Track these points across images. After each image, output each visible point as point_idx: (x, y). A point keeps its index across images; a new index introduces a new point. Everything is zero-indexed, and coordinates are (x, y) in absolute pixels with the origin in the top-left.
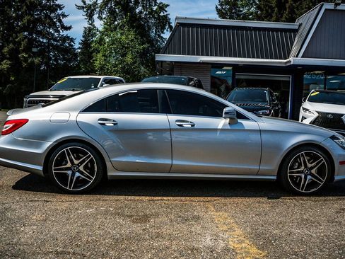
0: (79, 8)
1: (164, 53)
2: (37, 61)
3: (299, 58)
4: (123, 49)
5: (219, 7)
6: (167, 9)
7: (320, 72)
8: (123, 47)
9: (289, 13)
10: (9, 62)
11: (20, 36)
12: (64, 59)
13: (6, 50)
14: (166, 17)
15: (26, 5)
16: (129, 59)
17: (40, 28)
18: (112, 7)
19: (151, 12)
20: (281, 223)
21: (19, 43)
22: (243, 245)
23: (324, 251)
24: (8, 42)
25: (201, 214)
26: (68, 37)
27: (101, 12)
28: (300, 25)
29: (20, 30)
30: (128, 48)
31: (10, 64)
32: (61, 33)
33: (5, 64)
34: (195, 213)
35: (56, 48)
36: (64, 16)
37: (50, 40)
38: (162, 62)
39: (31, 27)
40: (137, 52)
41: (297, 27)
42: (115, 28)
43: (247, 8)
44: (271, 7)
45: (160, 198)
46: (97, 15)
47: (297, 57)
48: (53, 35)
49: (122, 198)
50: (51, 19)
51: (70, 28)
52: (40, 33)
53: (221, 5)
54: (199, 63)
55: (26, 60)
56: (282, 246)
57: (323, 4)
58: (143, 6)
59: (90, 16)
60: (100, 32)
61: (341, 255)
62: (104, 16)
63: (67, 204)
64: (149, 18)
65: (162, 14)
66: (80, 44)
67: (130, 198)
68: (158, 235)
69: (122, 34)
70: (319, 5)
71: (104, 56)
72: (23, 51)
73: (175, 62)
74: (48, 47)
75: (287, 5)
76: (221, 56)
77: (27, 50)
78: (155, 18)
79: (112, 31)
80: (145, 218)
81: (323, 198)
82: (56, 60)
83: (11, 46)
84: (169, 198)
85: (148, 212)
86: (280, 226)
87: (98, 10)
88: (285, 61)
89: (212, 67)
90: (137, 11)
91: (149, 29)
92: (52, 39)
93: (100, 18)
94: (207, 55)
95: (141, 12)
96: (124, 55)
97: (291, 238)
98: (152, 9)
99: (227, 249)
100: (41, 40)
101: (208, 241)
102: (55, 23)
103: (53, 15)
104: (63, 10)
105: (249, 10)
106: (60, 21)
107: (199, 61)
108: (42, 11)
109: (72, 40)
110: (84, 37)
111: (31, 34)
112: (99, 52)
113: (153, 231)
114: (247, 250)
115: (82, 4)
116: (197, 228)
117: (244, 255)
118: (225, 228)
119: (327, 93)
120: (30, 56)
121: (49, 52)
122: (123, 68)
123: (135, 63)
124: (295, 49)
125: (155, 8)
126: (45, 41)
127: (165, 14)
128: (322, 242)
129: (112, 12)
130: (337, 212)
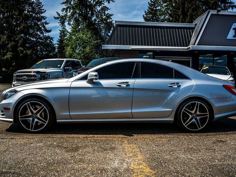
0: (56, 18)
1: (108, 44)
2: (29, 52)
3: (196, 45)
4: (84, 44)
5: (145, 16)
6: (112, 17)
7: (210, 55)
8: (84, 42)
9: (190, 18)
10: (11, 53)
11: (18, 37)
12: (46, 51)
13: (9, 46)
14: (111, 22)
15: (22, 17)
16: (88, 49)
17: (31, 31)
18: (76, 17)
19: (102, 20)
20: (172, 151)
21: (18, 41)
22: (141, 166)
23: (198, 170)
24: (11, 41)
25: (117, 146)
26: (49, 37)
27: (70, 20)
28: (196, 25)
29: (18, 33)
30: (87, 43)
31: (12, 55)
32: (45, 35)
33: (9, 54)
34: (113, 145)
35: (41, 44)
36: (47, 23)
37: (37, 39)
38: (106, 50)
39: (25, 31)
40: (93, 45)
41: (194, 26)
42: (79, 30)
43: (163, 16)
44: (178, 15)
45: (92, 136)
46: (67, 23)
47: (194, 45)
48: (40, 36)
49: (65, 136)
50: (38, 26)
51: (50, 31)
52: (31, 35)
53: (146, 14)
54: (131, 50)
55: (22, 52)
56: (169, 167)
57: (209, 11)
58: (97, 16)
59: (63, 23)
60: (69, 33)
61: (211, 172)
62: (71, 23)
63: (25, 140)
64: (101, 23)
65: (109, 21)
66: (58, 41)
67: (71, 136)
68: (81, 160)
69: (83, 34)
70: (207, 12)
71: (71, 48)
72: (21, 46)
73: (115, 50)
74: (36, 43)
75: (189, 14)
76: (145, 45)
77: (23, 45)
78: (104, 23)
79: (77, 32)
80: (77, 149)
81: (206, 134)
82: (41, 52)
83: (13, 43)
84: (99, 136)
85: (80, 145)
86: (171, 153)
87: (68, 19)
88: (186, 48)
89: (140, 53)
90: (93, 19)
91: (101, 30)
92: (39, 38)
93: (69, 24)
94: (136, 45)
95: (95, 20)
96: (85, 47)
97: (177, 161)
98: (102, 18)
99: (127, 170)
100: (32, 39)
101: (116, 164)
102: (41, 28)
103: (39, 23)
104: (46, 20)
105: (164, 17)
106: (44, 27)
107: (130, 49)
108: (32, 21)
109: (52, 39)
110: (60, 37)
111: (25, 35)
112: (68, 46)
113: (78, 157)
114: (142, 170)
115: (58, 16)
116: (111, 155)
117: (139, 173)
118: (131, 155)
119: (214, 67)
120: (24, 50)
121: (37, 46)
122: (84, 56)
123: (91, 52)
124: (193, 40)
125: (104, 17)
126: (34, 40)
127: (111, 20)
128: (199, 163)
129: (77, 20)
130: (214, 143)
